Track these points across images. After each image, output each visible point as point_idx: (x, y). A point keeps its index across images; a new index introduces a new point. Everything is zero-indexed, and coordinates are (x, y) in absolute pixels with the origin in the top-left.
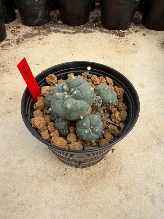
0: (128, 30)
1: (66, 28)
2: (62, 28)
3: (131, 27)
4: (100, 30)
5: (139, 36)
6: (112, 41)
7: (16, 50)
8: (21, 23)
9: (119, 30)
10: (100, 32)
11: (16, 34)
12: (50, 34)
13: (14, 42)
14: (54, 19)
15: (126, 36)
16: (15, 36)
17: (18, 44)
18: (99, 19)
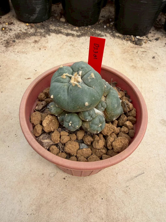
0: (147, 37)
1: (69, 28)
2: (65, 28)
3: (150, 33)
4: (111, 34)
5: (160, 47)
6: (126, 50)
7: (3, 54)
8: (14, 18)
9: (135, 36)
10: (111, 37)
11: (7, 32)
12: (49, 35)
13: (3, 44)
14: (56, 15)
15: (144, 45)
16: (5, 36)
17: (7, 47)
18: (111, 19)
